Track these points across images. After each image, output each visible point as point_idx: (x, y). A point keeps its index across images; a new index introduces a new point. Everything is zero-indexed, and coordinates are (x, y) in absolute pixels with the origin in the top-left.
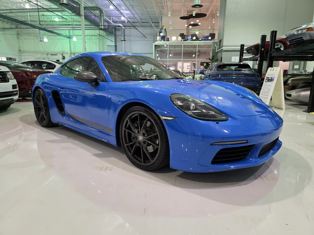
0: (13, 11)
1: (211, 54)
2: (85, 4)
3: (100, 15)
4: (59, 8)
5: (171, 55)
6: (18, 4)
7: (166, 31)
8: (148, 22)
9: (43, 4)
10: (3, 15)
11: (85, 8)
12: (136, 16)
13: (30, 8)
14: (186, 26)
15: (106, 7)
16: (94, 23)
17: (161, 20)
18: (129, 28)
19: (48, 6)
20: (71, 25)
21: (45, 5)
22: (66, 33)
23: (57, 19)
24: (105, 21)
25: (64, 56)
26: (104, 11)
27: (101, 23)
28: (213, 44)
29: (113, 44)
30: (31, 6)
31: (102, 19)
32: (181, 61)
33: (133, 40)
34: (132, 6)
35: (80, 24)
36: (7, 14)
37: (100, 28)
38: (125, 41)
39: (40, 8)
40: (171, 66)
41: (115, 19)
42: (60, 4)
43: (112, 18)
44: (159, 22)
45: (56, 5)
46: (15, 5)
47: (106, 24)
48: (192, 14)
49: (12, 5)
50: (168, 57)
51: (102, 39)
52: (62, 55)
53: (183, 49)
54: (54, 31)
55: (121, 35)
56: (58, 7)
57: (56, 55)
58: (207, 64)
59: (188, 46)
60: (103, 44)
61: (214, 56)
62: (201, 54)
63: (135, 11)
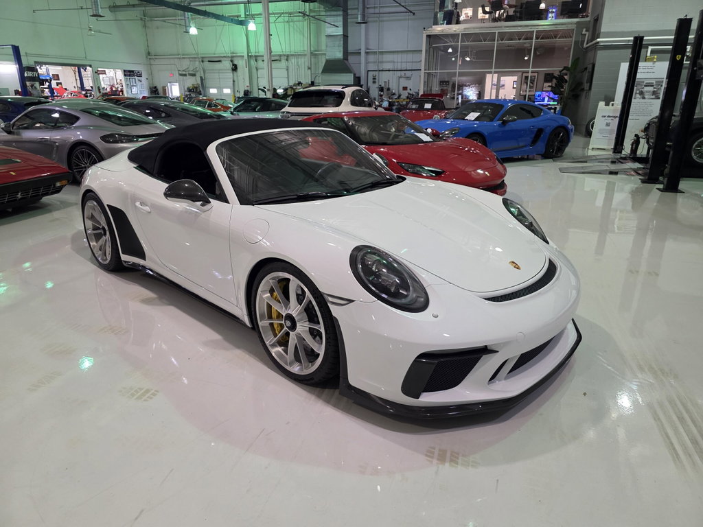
1: (571, 54)
5: (468, 59)
25: (235, 63)
28: (577, 27)
29: (340, 31)
33: (387, 18)
38: (368, 23)
40: (469, 86)
52: (232, 61)
53: (496, 42)
55: (356, 9)
57: (220, 61)
58: (561, 80)
59: (511, 36)
60: (318, 32)
61: (578, 59)
62: (545, 52)
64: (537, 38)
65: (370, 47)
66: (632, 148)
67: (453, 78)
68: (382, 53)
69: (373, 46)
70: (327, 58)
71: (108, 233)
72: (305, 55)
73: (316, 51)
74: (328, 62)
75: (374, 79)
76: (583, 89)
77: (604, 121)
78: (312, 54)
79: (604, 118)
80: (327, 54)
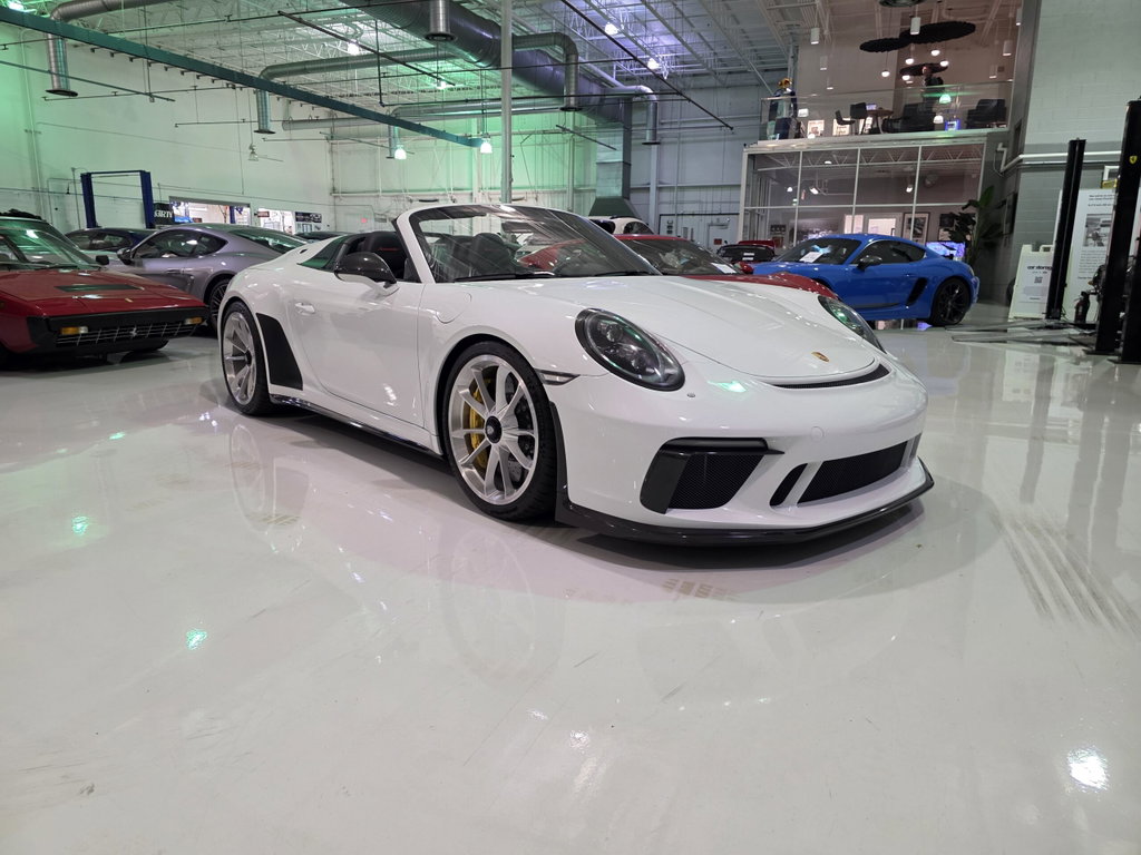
1: (980, 182)
3: (567, 59)
5: (814, 191)
6: (327, 45)
8: (745, 72)
11: (518, 39)
12: (702, 51)
13: (363, 53)
14: (885, 75)
16: (549, 88)
17: (795, 58)
18: (672, 97)
19: (408, 43)
20: (480, 100)
24: (593, 78)
26: (580, 47)
27: (570, 87)
28: (988, 141)
29: (618, 157)
31: (573, 75)
32: (849, 211)
33: (692, 139)
34: (686, 18)
37: (565, 104)
38: (661, 143)
41: (627, 69)
42: (428, 37)
43: (617, 68)
44: (786, 69)
47: (595, 89)
48: (909, 30)
51: (583, 140)
52: (454, 200)
53: (858, 165)
55: (644, 125)
57: (436, 200)
58: (965, 220)
59: (882, 155)
60: (586, 160)
61: (991, 188)
62: (938, 181)
63: (698, 37)
64: (924, 158)
65: (664, 181)
66: (1077, 312)
67: (791, 221)
68: (682, 188)
69: (669, 180)
70: (598, 195)
71: (254, 361)
72: (565, 192)
73: (580, 186)
74: (598, 201)
75: (670, 227)
76: (1001, 235)
77: (1032, 275)
78: (576, 191)
79: (1031, 270)
80: (598, 189)
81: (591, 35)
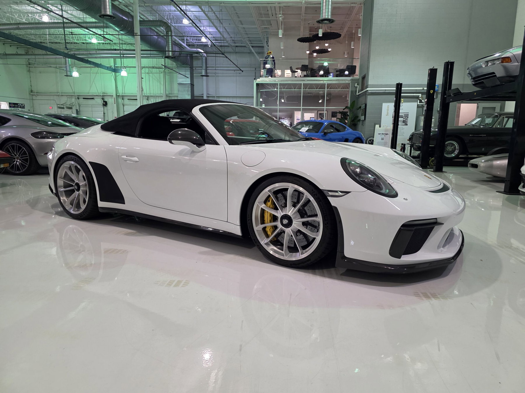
0: (21, 26)
1: (349, 99)
2: (142, 16)
3: (167, 34)
4: (99, 23)
5: (283, 101)
6: (30, 15)
7: (274, 61)
8: (245, 47)
9: (71, 14)
10: (4, 33)
11: (142, 22)
12: (226, 35)
13: (50, 21)
14: (308, 52)
15: (177, 22)
17: (267, 42)
18: (214, 55)
19: (79, 18)
20: (118, 50)
21: (75, 17)
22: (110, 62)
23: (94, 41)
24: (175, 43)
25: (106, 100)
26: (172, 28)
27: (169, 47)
28: (351, 82)
29: (188, 81)
30: (51, 17)
31: (170, 41)
32: (299, 110)
33: (221, 75)
34: (220, 20)
35: (132, 48)
36: (12, 31)
37: (167, 55)
38: (208, 76)
39: (67, 21)
40: (284, 118)
41: (191, 40)
42: (100, 16)
43: (187, 40)
44: (263, 47)
45: (93, 17)
46: (24, 16)
47: (177, 49)
48: (318, 34)
49: (19, 16)
50: (278, 103)
51: (170, 73)
52: (103, 99)
53: (302, 90)
54: (89, 59)
55: (201, 67)
56: (96, 21)
57: (93, 99)
58: (344, 114)
59: (311, 86)
60: (171, 82)
61: (354, 102)
63: (224, 29)
64: (327, 88)
65: (210, 93)
68: (218, 97)
69: (212, 93)
72: (162, 97)
73: (169, 94)
76: (360, 120)
77: (380, 137)
78: (167, 96)
79: (380, 135)
80: (179, 96)
81: (175, 24)
